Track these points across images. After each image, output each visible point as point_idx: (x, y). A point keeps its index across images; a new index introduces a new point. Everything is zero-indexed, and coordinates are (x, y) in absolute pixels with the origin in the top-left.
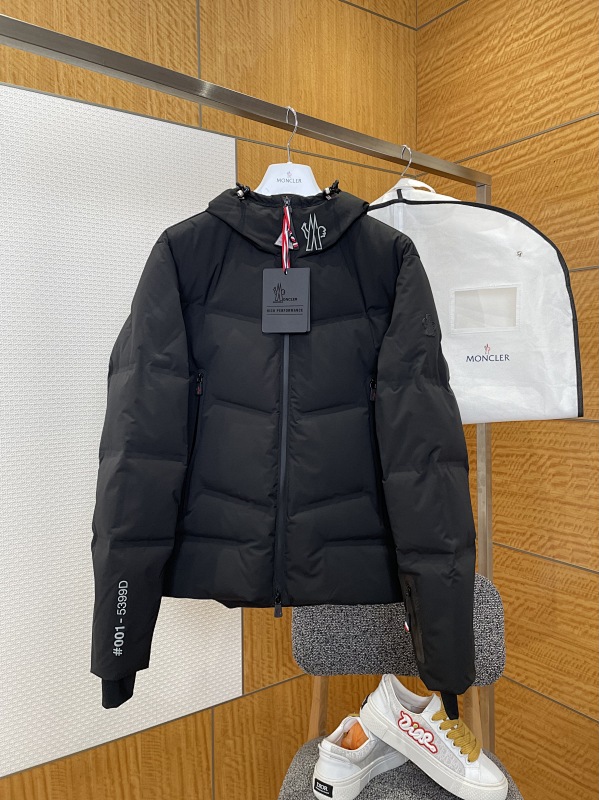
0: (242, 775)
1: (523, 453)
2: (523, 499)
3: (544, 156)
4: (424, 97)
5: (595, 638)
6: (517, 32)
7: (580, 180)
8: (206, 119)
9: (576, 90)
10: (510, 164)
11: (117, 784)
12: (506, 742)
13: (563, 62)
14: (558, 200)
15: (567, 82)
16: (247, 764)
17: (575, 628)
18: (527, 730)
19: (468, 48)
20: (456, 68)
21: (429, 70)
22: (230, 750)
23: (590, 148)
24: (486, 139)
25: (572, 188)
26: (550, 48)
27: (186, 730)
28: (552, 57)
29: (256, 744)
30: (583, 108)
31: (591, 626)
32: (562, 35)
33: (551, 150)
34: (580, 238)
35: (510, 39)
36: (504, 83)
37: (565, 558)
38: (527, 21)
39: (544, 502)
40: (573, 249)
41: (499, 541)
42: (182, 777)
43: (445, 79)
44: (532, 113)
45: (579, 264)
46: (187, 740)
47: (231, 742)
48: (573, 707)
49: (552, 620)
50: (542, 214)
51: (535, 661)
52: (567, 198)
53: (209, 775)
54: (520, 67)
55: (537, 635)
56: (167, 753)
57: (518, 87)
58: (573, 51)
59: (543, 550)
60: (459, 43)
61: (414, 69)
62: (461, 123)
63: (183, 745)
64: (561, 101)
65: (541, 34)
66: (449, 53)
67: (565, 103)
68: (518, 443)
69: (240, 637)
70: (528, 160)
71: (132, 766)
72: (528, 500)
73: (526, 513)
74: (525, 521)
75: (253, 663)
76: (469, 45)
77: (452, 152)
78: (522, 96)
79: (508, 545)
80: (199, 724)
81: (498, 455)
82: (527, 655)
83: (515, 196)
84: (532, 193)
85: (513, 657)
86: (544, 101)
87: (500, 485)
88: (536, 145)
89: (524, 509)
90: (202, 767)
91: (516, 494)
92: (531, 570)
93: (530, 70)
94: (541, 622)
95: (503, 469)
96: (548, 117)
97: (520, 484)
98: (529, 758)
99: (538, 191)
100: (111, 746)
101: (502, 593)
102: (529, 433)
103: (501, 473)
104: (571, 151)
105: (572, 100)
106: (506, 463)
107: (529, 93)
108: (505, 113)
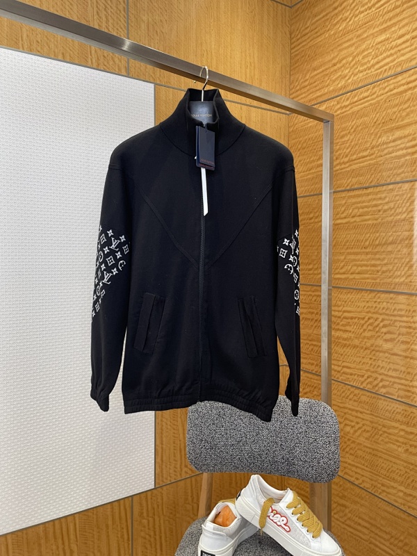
0: (153, 544)
1: (363, 317)
2: (362, 350)
3: (382, 97)
4: (296, 55)
5: (414, 454)
6: (363, 6)
7: (408, 115)
8: (132, 70)
9: (406, 48)
10: (357, 103)
11: (60, 549)
12: (346, 527)
13: (397, 27)
14: (392, 130)
15: (400, 41)
16: (158, 537)
17: (399, 446)
18: (363, 519)
19: (328, 19)
20: (319, 34)
21: (299, 36)
22: (144, 527)
24: (339, 85)
25: (402, 121)
26: (387, 17)
27: (112, 512)
28: (389, 24)
29: (164, 523)
30: (411, 61)
31: (411, 446)
32: (396, 7)
33: (386, 93)
34: (408, 158)
35: (358, 11)
36: (354, 44)
37: (392, 395)
39: (378, 353)
40: (402, 166)
41: (345, 380)
42: (109, 546)
43: (311, 43)
44: (373, 66)
45: (406, 177)
46: (113, 519)
47: (145, 521)
48: (396, 504)
49: (382, 440)
50: (380, 140)
51: (369, 470)
52: (398, 128)
54: (364, 32)
55: (371, 451)
56: (98, 528)
57: (364, 47)
58: (404, 19)
59: (377, 388)
60: (322, 15)
61: (289, 36)
62: (322, 74)
63: (110, 523)
64: (395, 56)
65: (380, 7)
66: (314, 24)
67: (398, 57)
68: (359, 310)
69: (154, 446)
70: (370, 100)
71: (72, 537)
72: (366, 351)
73: (364, 360)
74: (364, 366)
75: (162, 465)
76: (328, 17)
77: (315, 96)
78: (366, 53)
79: (351, 383)
80: (122, 507)
81: (345, 318)
82: (364, 465)
83: (360, 128)
84: (372, 124)
85: (353, 466)
86: (382, 56)
87: (345, 339)
88: (376, 89)
89: (363, 357)
90: (124, 539)
91: (358, 347)
92: (368, 403)
93: (373, 34)
94: (374, 442)
95: (348, 328)
96: (385, 68)
97: (360, 340)
98: (364, 540)
99: (377, 123)
100: (57, 522)
101: (346, 419)
102: (368, 302)
103: (347, 331)
104: (401, 93)
105: (403, 55)
106: (351, 324)
107: (371, 50)
108: (354, 66)
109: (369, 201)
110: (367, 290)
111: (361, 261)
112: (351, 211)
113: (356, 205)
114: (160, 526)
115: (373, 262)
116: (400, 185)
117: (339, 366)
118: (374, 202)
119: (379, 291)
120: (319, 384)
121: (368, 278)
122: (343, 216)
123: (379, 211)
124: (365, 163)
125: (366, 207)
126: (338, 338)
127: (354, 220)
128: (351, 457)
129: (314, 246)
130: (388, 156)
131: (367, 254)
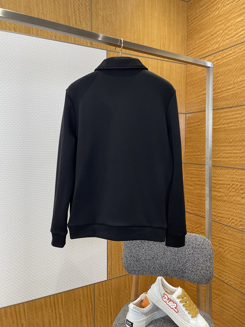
0: (106, 312)
1: (229, 183)
2: (229, 203)
3: (240, 54)
4: (191, 30)
6: (229, 1)
10: (225, 58)
11: (54, 312)
12: (220, 308)
16: (109, 308)
18: (229, 303)
19: (208, 9)
20: (203, 17)
21: (192, 19)
22: (101, 302)
24: (215, 47)
26: (242, 7)
27: (83, 292)
28: (243, 11)
29: (113, 300)
33: (242, 51)
35: (226, 4)
36: (223, 23)
39: (238, 205)
41: (219, 221)
42: (81, 312)
43: (199, 23)
44: (234, 36)
46: (83, 296)
47: (102, 299)
49: (240, 257)
50: (239, 79)
51: (233, 274)
53: (92, 311)
54: (229, 16)
55: (234, 263)
56: (75, 301)
57: (229, 24)
59: (237, 226)
60: (205, 7)
61: (186, 19)
62: (205, 41)
63: (82, 298)
65: (239, 1)
66: (201, 11)
68: (227, 179)
69: (106, 255)
70: (233, 56)
71: (60, 306)
72: (231, 204)
73: (230, 209)
74: (230, 213)
75: (112, 267)
76: (209, 7)
77: (201, 53)
78: (230, 28)
79: (222, 223)
80: (89, 290)
81: (219, 184)
82: (230, 271)
83: (227, 72)
84: (234, 70)
85: (224, 271)
86: (240, 30)
87: (219, 197)
88: (236, 49)
89: (229, 208)
90: (89, 308)
91: (226, 201)
92: (232, 234)
93: (234, 17)
94: (236, 257)
95: (221, 190)
96: (241, 37)
97: (228, 197)
98: (230, 315)
99: (237, 69)
100: (52, 297)
101: (220, 244)
102: (232, 175)
103: (220, 192)
106: (222, 187)
107: (233, 27)
108: (223, 36)
109: (232, 115)
110: (231, 168)
111: (228, 151)
112: (222, 121)
113: (225, 118)
114: (110, 302)
115: (235, 151)
117: (215, 212)
118: (235, 116)
119: (238, 169)
120: (204, 223)
121: (232, 161)
122: (218, 124)
123: (238, 121)
124: (230, 93)
125: (231, 118)
126: (215, 196)
127: (223, 126)
128: (222, 266)
129: (201, 141)
130: (243, 89)
131: (231, 146)
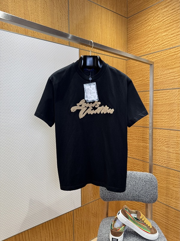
0: (81, 227)
3: (165, 56)
4: (129, 37)
6: (157, 21)
7: (175, 64)
8: (71, 44)
9: (174, 39)
10: (155, 58)
11: (48, 233)
13: (171, 30)
14: (169, 69)
15: (171, 36)
16: (83, 225)
17: (171, 185)
20: (139, 30)
21: (131, 30)
22: (78, 221)
23: (178, 55)
24: (148, 51)
25: (172, 66)
26: (167, 26)
28: (167, 29)
29: (85, 219)
30: (176, 44)
31: (175, 185)
32: (170, 23)
33: (166, 55)
34: (175, 80)
35: (155, 23)
36: (153, 35)
37: (168, 167)
38: (160, 18)
39: (163, 152)
40: (173, 83)
43: (135, 33)
44: (161, 44)
45: (174, 87)
46: (67, 219)
48: (170, 206)
49: (165, 183)
50: (164, 72)
52: (171, 69)
53: (72, 228)
54: (158, 31)
56: (61, 223)
57: (157, 37)
58: (173, 27)
59: (162, 164)
60: (140, 23)
61: (126, 29)
62: (140, 46)
63: (66, 221)
64: (170, 41)
65: (164, 22)
66: (137, 25)
70: (160, 57)
71: (52, 228)
72: (158, 151)
73: (157, 154)
74: (157, 157)
75: (84, 197)
76: (143, 24)
77: (137, 54)
78: (158, 39)
80: (70, 215)
84: (161, 66)
86: (165, 41)
88: (162, 53)
92: (159, 170)
93: (161, 32)
94: (161, 184)
96: (166, 45)
99: (163, 66)
102: (159, 133)
104: (172, 56)
105: (173, 41)
107: (160, 38)
108: (153, 44)
109: (160, 95)
110: (159, 128)
115: (161, 118)
116: (172, 90)
118: (162, 96)
119: (164, 129)
121: (159, 124)
123: (164, 99)
124: (158, 81)
125: (159, 97)
130: (167, 79)
131: (159, 115)
